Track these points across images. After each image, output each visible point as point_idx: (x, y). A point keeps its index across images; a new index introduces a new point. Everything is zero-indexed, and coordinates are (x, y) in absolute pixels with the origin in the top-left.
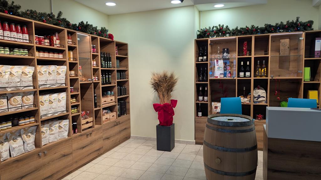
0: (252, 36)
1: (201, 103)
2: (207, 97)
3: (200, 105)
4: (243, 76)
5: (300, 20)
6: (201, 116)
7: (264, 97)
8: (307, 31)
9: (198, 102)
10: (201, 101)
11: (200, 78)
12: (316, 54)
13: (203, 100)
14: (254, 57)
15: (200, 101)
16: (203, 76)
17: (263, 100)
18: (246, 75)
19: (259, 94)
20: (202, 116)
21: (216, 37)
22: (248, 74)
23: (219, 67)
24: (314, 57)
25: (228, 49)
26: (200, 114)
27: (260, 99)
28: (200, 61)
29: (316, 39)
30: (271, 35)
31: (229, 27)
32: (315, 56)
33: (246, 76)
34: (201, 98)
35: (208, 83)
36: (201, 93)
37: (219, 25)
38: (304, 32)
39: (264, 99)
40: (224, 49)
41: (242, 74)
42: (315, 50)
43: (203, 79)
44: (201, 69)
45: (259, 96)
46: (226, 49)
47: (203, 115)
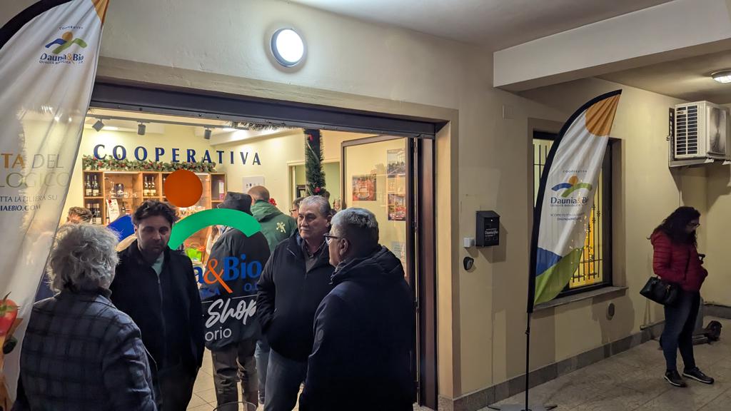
0: (159, 173)
12: (220, 196)
21: (111, 169)
25: (122, 185)
29: (219, 181)
40: (117, 185)
46: (120, 185)
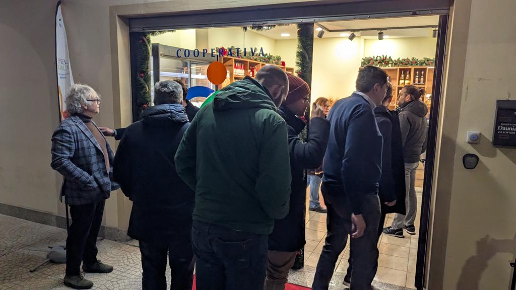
0: (411, 68)
31: (392, 57)
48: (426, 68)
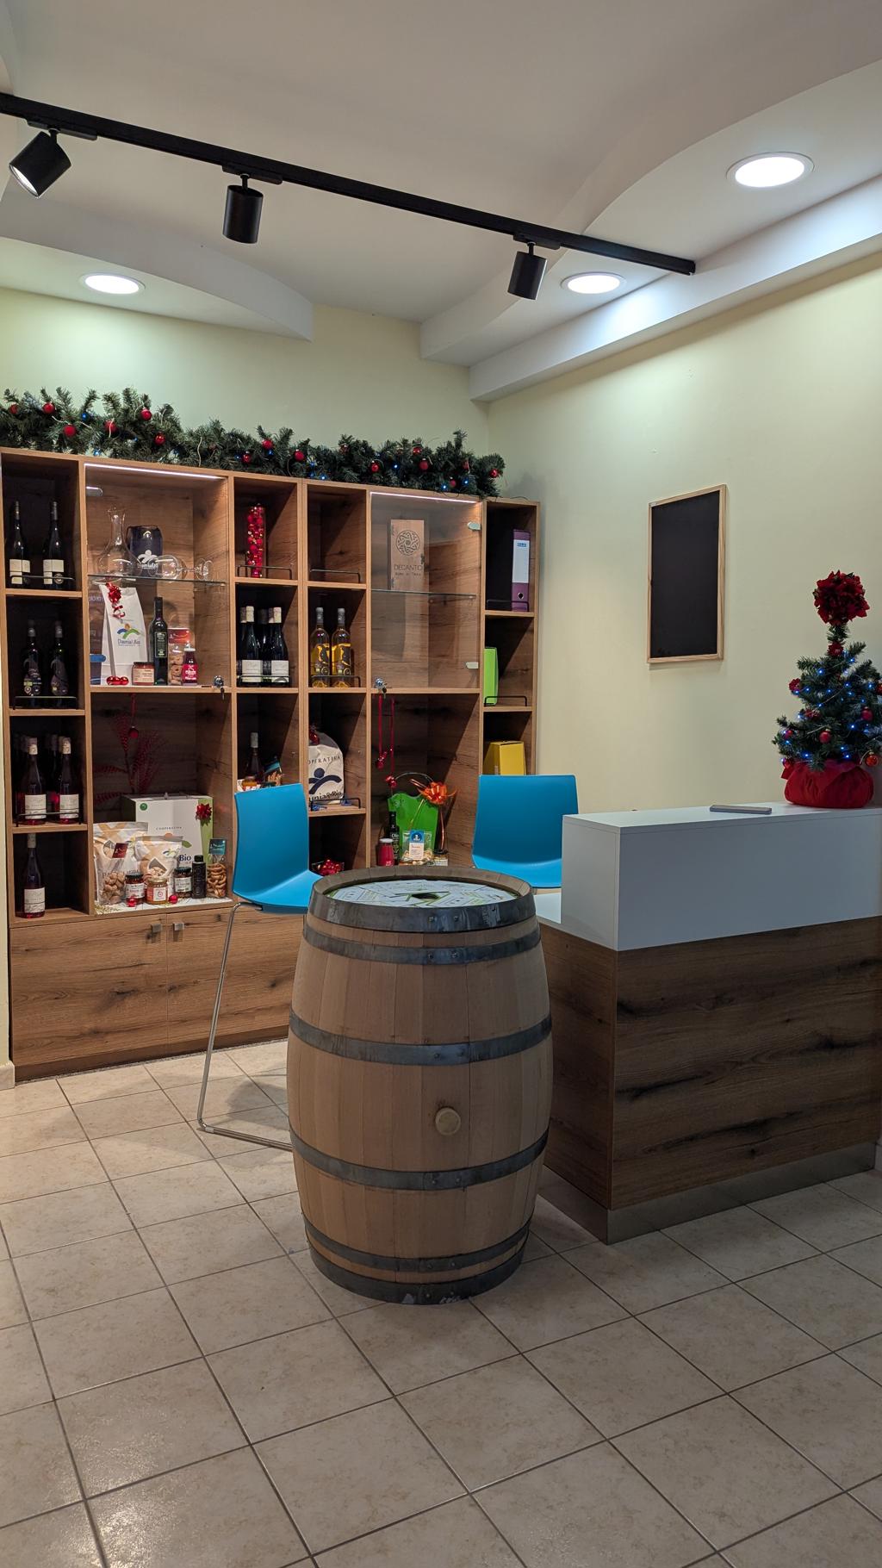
0: (295, 484)
1: (39, 836)
2: (76, 797)
3: (32, 844)
4: (259, 680)
5: (466, 448)
6: (41, 907)
7: (337, 779)
8: (492, 499)
9: (23, 829)
10: (38, 822)
11: (28, 684)
12: (515, 596)
13: (53, 815)
14: (311, 590)
15: (31, 822)
16: (46, 675)
17: (334, 794)
18: (273, 672)
19: (318, 766)
20: (47, 906)
21: (114, 456)
22: (280, 668)
23: (123, 627)
24: (510, 609)
25: (156, 533)
26: (36, 898)
27: (323, 791)
28: (19, 581)
29: (516, 533)
30: (372, 492)
31: (178, 413)
32: (514, 605)
33: (274, 680)
34: (37, 804)
35: (86, 712)
36: (36, 774)
37: (127, 393)
38: (482, 498)
39: (338, 787)
40: (137, 531)
41: (253, 668)
42: (514, 581)
43: (45, 688)
44: (32, 631)
45: (320, 772)
46: (147, 534)
47: (51, 903)
48: (364, 492)
